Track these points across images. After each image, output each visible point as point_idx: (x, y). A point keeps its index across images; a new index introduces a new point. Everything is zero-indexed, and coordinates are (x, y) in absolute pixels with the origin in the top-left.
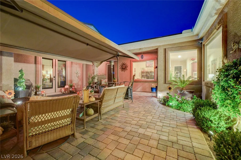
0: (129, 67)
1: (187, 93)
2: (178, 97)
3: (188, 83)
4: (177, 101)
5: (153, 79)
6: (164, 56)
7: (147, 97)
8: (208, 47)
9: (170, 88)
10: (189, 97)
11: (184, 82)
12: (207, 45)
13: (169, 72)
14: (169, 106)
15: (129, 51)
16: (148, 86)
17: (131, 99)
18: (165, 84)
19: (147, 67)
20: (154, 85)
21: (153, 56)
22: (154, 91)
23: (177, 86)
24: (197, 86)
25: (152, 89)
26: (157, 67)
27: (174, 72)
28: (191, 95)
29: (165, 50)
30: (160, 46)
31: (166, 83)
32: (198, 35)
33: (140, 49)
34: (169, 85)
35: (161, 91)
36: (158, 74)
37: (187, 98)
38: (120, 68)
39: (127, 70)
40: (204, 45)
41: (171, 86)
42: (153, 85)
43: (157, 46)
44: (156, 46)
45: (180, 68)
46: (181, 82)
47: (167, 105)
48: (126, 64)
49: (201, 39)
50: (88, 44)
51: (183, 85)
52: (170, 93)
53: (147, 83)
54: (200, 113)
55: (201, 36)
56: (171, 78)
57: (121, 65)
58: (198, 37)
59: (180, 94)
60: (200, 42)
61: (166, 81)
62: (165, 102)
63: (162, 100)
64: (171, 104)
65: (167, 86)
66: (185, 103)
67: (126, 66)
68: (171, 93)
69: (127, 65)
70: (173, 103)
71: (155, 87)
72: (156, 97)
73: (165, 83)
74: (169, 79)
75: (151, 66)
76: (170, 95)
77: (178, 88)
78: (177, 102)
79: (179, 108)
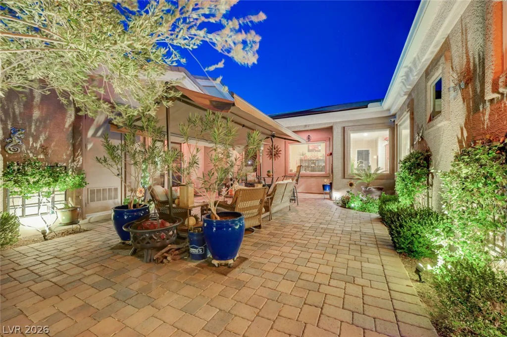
0: (283, 152)
1: (374, 190)
2: (362, 196)
3: (375, 176)
4: (361, 200)
5: (323, 173)
6: (343, 137)
7: (315, 199)
8: (401, 127)
9: (351, 185)
10: (376, 196)
11: (370, 176)
12: (400, 125)
13: (350, 161)
14: (349, 208)
15: (288, 128)
16: (316, 184)
17: (294, 201)
18: (344, 180)
19: (309, 151)
20: (327, 182)
21: (324, 135)
22: (327, 189)
23: (360, 181)
24: (388, 181)
25: (324, 187)
26: (331, 154)
27: (356, 161)
28: (378, 193)
29: (343, 128)
30: (336, 123)
31: (346, 177)
32: (389, 110)
33: (306, 126)
34: (349, 180)
35: (338, 190)
36: (333, 164)
37: (374, 197)
38: (267, 155)
39: (280, 157)
40: (397, 125)
41: (352, 181)
42: (326, 180)
43: (332, 123)
44: (330, 123)
45: (367, 152)
46: (367, 175)
47: (347, 207)
48: (277, 147)
49: (394, 116)
50: (244, 126)
51: (368, 180)
52: (351, 191)
53: (313, 179)
54: (384, 207)
55: (393, 112)
56: (352, 171)
57: (269, 148)
58: (390, 113)
59: (365, 191)
60: (392, 120)
61: (346, 175)
62: (344, 203)
63: (341, 202)
64: (352, 205)
65: (347, 181)
66: (371, 202)
67: (277, 151)
68: (353, 190)
69: (279, 150)
70: (356, 204)
71: (329, 184)
72: (330, 198)
73: (344, 177)
74: (350, 172)
75: (316, 149)
76: (351, 194)
77: (362, 184)
78: (361, 202)
79: (363, 209)
